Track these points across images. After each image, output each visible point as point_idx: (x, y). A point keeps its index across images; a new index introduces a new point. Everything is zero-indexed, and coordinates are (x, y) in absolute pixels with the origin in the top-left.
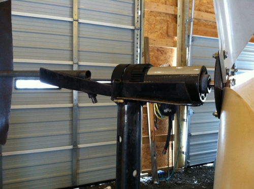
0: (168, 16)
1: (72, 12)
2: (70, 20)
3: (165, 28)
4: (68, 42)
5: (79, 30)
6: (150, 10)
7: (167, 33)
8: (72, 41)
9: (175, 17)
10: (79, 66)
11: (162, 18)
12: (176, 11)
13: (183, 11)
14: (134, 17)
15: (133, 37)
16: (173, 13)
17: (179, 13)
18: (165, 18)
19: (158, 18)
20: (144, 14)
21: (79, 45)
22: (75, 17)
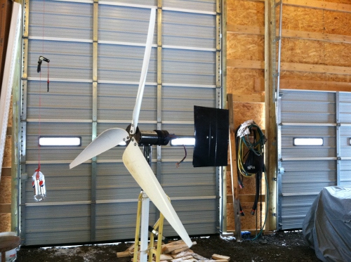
0: (254, 71)
1: (156, 77)
2: (155, 84)
3: (251, 83)
4: (153, 104)
5: (162, 93)
6: (233, 68)
7: (254, 87)
8: (156, 102)
9: (263, 71)
10: (162, 124)
11: (248, 73)
12: (263, 65)
13: (270, 65)
14: (215, 76)
15: (215, 95)
16: (260, 67)
17: (266, 67)
18: (251, 74)
19: (243, 74)
20: (226, 72)
21: (162, 106)
22: (159, 81)
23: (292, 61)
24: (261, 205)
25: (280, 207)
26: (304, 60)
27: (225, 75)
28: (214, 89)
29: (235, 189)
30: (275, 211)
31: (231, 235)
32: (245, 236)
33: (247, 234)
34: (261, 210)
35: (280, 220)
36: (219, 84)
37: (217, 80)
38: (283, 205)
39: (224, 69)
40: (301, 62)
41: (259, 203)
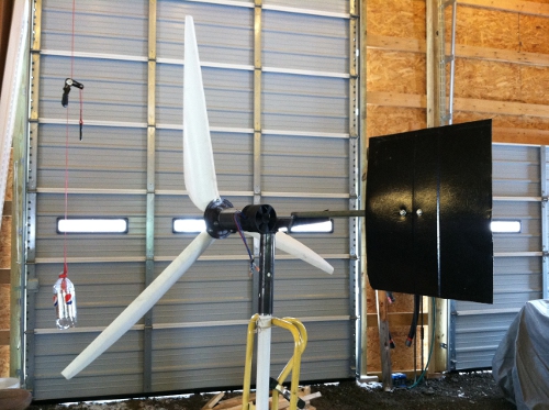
0: (410, 112)
1: (252, 119)
2: (250, 131)
4: (247, 163)
5: (262, 146)
6: (376, 105)
8: (252, 161)
9: (424, 111)
10: (262, 198)
11: (399, 115)
12: (424, 101)
13: (435, 101)
14: (348, 119)
15: (348, 149)
16: (419, 105)
17: (429, 105)
18: (405, 115)
19: (392, 116)
20: (365, 113)
21: (262, 167)
22: (257, 127)
23: (470, 96)
24: (422, 330)
25: (453, 334)
26: (489, 94)
27: (365, 117)
28: (347, 140)
29: (381, 305)
30: (444, 340)
31: (374, 380)
32: (397, 381)
33: (400, 378)
34: (422, 338)
35: (453, 354)
36: (354, 131)
37: (351, 126)
38: (458, 330)
39: (362, 106)
40: (484, 98)
41: (419, 327)
